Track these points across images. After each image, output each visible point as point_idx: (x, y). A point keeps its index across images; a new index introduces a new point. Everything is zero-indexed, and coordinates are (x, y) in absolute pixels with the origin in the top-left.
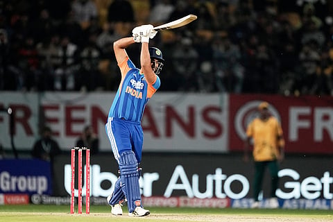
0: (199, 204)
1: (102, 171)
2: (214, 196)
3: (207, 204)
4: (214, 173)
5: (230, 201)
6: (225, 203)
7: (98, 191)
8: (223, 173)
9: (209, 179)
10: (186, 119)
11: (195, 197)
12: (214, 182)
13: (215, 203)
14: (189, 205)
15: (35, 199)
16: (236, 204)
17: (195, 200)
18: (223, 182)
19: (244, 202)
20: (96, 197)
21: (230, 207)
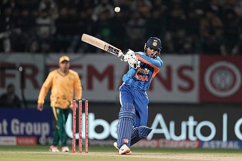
0: (175, 145)
1: (96, 118)
2: (187, 138)
3: (182, 145)
4: (187, 120)
5: (201, 143)
6: (197, 144)
7: (93, 135)
8: (195, 120)
9: (184, 125)
10: (164, 76)
11: (171, 139)
12: (187, 127)
13: (188, 145)
14: (167, 146)
15: (42, 140)
16: (206, 145)
17: (172, 142)
18: (195, 127)
19: (212, 143)
20: (92, 140)
21: (200, 147)
